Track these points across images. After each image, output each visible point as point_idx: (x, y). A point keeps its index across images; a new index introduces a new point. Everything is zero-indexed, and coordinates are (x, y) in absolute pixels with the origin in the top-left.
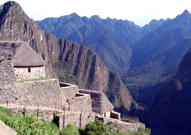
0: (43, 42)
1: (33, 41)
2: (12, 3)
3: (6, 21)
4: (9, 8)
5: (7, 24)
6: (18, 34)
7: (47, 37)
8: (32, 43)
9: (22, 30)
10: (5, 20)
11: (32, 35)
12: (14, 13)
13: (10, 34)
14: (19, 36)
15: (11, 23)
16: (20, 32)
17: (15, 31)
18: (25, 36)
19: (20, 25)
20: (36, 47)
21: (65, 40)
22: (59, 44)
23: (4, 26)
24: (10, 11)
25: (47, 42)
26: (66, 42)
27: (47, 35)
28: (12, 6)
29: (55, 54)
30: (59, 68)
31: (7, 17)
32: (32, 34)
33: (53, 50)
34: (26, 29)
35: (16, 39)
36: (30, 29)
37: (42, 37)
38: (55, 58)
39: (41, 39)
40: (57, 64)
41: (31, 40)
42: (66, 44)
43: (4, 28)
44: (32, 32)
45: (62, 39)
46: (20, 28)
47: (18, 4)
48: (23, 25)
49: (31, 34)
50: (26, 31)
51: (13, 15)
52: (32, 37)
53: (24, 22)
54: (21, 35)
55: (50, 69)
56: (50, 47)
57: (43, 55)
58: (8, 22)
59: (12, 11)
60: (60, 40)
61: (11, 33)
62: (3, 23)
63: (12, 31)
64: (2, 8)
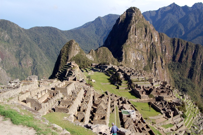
0: (157, 44)
1: (152, 44)
2: (133, 9)
3: (132, 28)
4: (132, 14)
5: (132, 31)
6: (141, 39)
7: (161, 38)
8: (152, 47)
9: (143, 35)
10: (130, 27)
11: (152, 39)
12: (136, 19)
14: (141, 41)
15: (136, 30)
16: (142, 37)
17: (138, 36)
18: (146, 40)
19: (142, 30)
20: (155, 51)
21: (178, 39)
22: (172, 44)
23: (131, 33)
24: (133, 18)
25: (161, 43)
26: (180, 41)
27: (161, 35)
28: (134, 12)
29: (168, 55)
30: (173, 70)
31: (132, 24)
32: (152, 37)
33: (167, 51)
34: (147, 33)
35: (139, 44)
37: (156, 38)
38: (168, 59)
39: (156, 40)
40: (171, 65)
41: (151, 43)
42: (180, 43)
43: (130, 35)
44: (152, 35)
45: (176, 38)
46: (141, 33)
47: (138, 9)
48: (144, 30)
50: (147, 35)
51: (136, 21)
52: (151, 40)
53: (145, 26)
54: (143, 40)
55: (167, 72)
56: (164, 48)
57: (162, 58)
58: (133, 28)
59: (135, 17)
60: (173, 39)
61: (135, 39)
62: (129, 31)
63: (136, 36)
64: (125, 15)
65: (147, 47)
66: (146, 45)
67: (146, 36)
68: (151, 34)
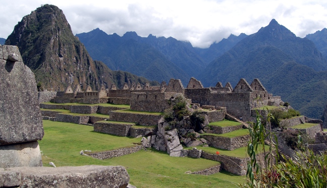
1: (90, 76)
2: (52, 9)
3: (52, 41)
4: (50, 16)
5: (54, 47)
6: (69, 65)
7: (99, 69)
8: (89, 81)
9: (73, 58)
10: (49, 39)
11: (89, 67)
12: (59, 26)
13: (59, 66)
14: (71, 69)
15: (60, 45)
16: (71, 61)
17: (64, 59)
18: (78, 69)
19: (70, 49)
21: (125, 73)
22: (116, 80)
23: (50, 49)
24: (54, 23)
25: (99, 78)
26: (128, 76)
27: (97, 65)
31: (52, 34)
34: (79, 55)
35: (67, 74)
36: (85, 56)
41: (88, 76)
42: (129, 79)
43: (50, 54)
44: (88, 60)
45: (121, 71)
46: (70, 53)
47: (61, 11)
48: (74, 48)
49: (86, 64)
50: (80, 58)
51: (59, 30)
52: (88, 69)
53: (75, 42)
54: (74, 67)
58: (55, 41)
59: (56, 22)
60: (118, 73)
61: (60, 63)
63: (61, 59)
64: (34, 18)
65: (82, 82)
66: (80, 78)
67: (79, 60)
68: (87, 57)
